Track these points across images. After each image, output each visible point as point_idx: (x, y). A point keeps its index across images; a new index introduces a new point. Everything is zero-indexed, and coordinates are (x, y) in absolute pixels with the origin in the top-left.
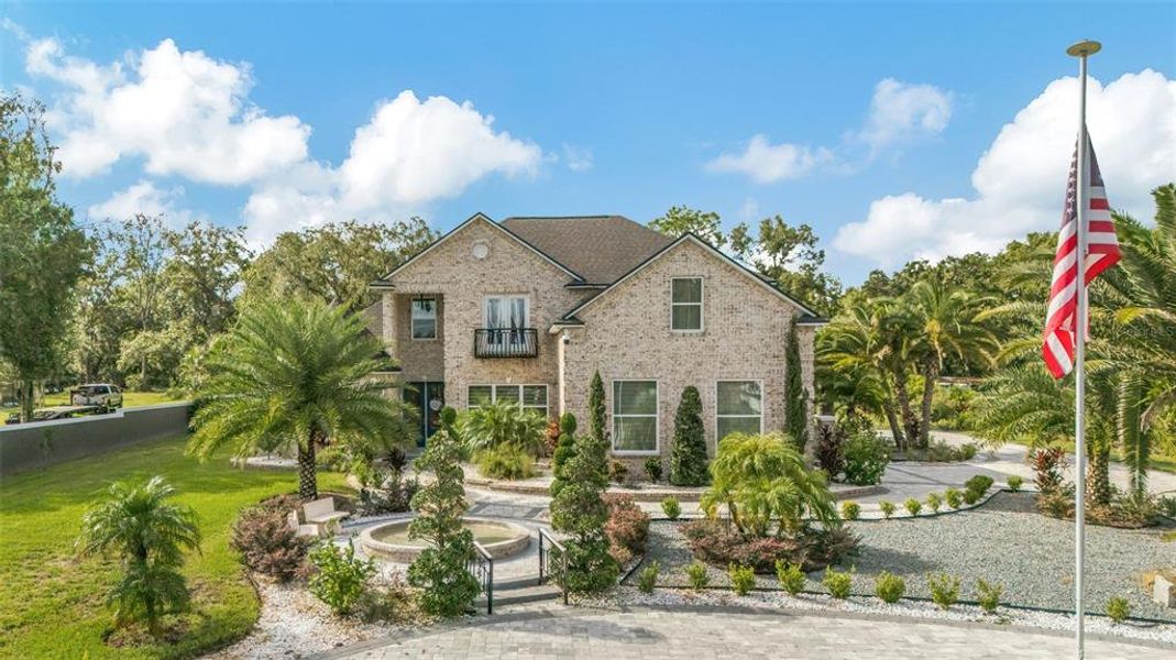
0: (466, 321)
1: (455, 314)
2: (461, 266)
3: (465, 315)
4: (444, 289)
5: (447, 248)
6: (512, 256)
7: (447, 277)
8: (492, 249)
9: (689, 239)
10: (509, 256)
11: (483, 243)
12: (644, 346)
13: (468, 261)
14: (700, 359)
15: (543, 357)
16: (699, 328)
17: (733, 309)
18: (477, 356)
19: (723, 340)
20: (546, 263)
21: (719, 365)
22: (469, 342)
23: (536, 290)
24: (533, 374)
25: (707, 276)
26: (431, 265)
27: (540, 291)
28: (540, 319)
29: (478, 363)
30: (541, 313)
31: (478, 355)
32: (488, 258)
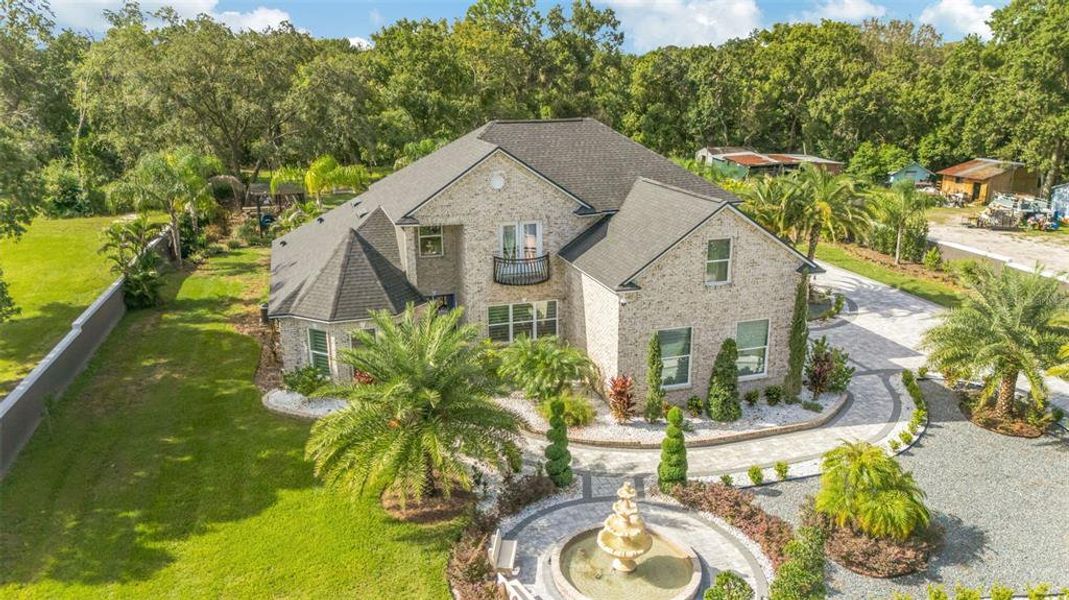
0: (485, 250)
1: (475, 243)
2: (479, 197)
3: (484, 244)
4: (464, 220)
5: (465, 181)
6: (526, 186)
7: (467, 209)
8: (508, 180)
9: (728, 208)
10: (523, 186)
11: (501, 174)
12: (684, 300)
13: (486, 192)
14: (725, 307)
15: (554, 278)
16: (726, 279)
17: (753, 263)
18: (495, 281)
19: (744, 290)
20: (556, 191)
21: (740, 309)
22: (488, 269)
23: (548, 217)
24: (545, 292)
25: (736, 236)
26: (450, 197)
27: (552, 218)
28: (551, 243)
29: (497, 286)
30: (552, 238)
31: (499, 280)
32: (505, 188)
